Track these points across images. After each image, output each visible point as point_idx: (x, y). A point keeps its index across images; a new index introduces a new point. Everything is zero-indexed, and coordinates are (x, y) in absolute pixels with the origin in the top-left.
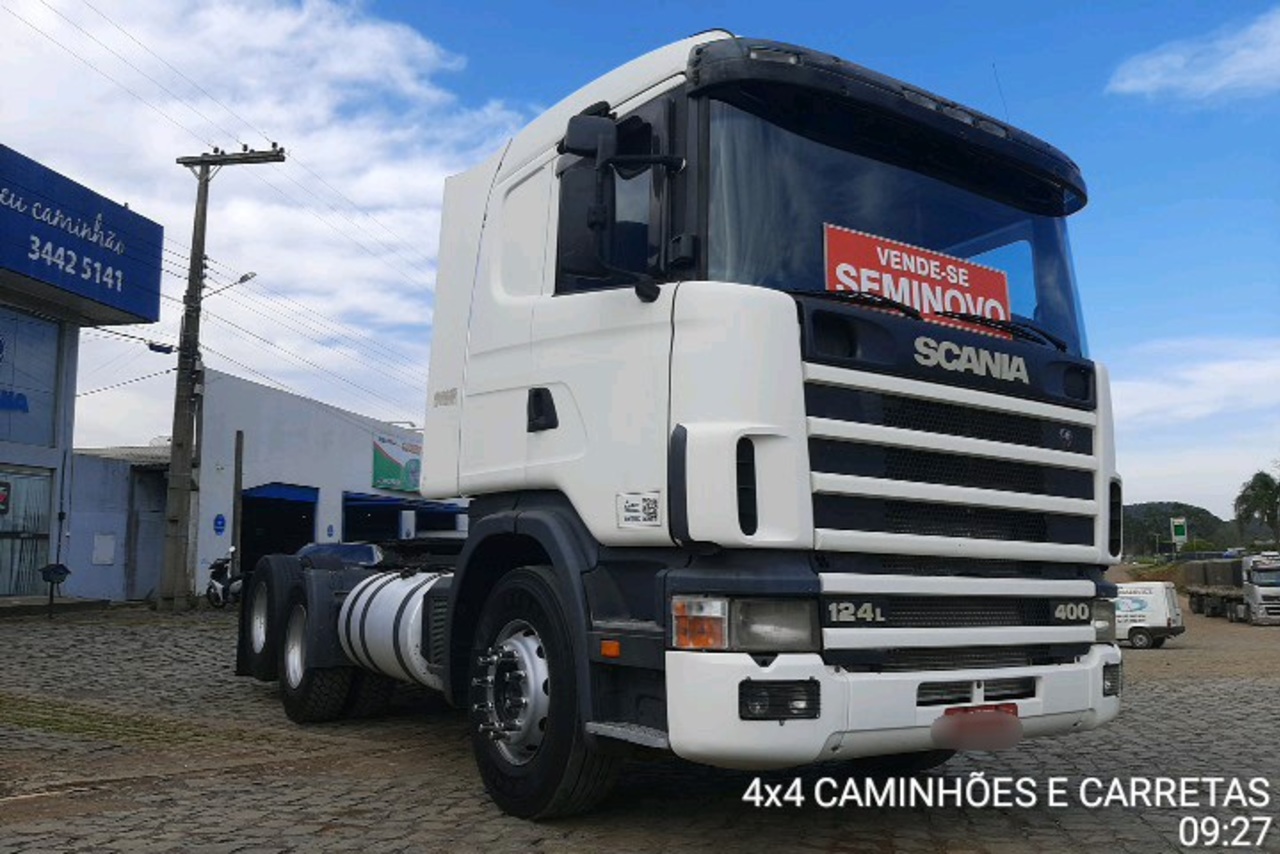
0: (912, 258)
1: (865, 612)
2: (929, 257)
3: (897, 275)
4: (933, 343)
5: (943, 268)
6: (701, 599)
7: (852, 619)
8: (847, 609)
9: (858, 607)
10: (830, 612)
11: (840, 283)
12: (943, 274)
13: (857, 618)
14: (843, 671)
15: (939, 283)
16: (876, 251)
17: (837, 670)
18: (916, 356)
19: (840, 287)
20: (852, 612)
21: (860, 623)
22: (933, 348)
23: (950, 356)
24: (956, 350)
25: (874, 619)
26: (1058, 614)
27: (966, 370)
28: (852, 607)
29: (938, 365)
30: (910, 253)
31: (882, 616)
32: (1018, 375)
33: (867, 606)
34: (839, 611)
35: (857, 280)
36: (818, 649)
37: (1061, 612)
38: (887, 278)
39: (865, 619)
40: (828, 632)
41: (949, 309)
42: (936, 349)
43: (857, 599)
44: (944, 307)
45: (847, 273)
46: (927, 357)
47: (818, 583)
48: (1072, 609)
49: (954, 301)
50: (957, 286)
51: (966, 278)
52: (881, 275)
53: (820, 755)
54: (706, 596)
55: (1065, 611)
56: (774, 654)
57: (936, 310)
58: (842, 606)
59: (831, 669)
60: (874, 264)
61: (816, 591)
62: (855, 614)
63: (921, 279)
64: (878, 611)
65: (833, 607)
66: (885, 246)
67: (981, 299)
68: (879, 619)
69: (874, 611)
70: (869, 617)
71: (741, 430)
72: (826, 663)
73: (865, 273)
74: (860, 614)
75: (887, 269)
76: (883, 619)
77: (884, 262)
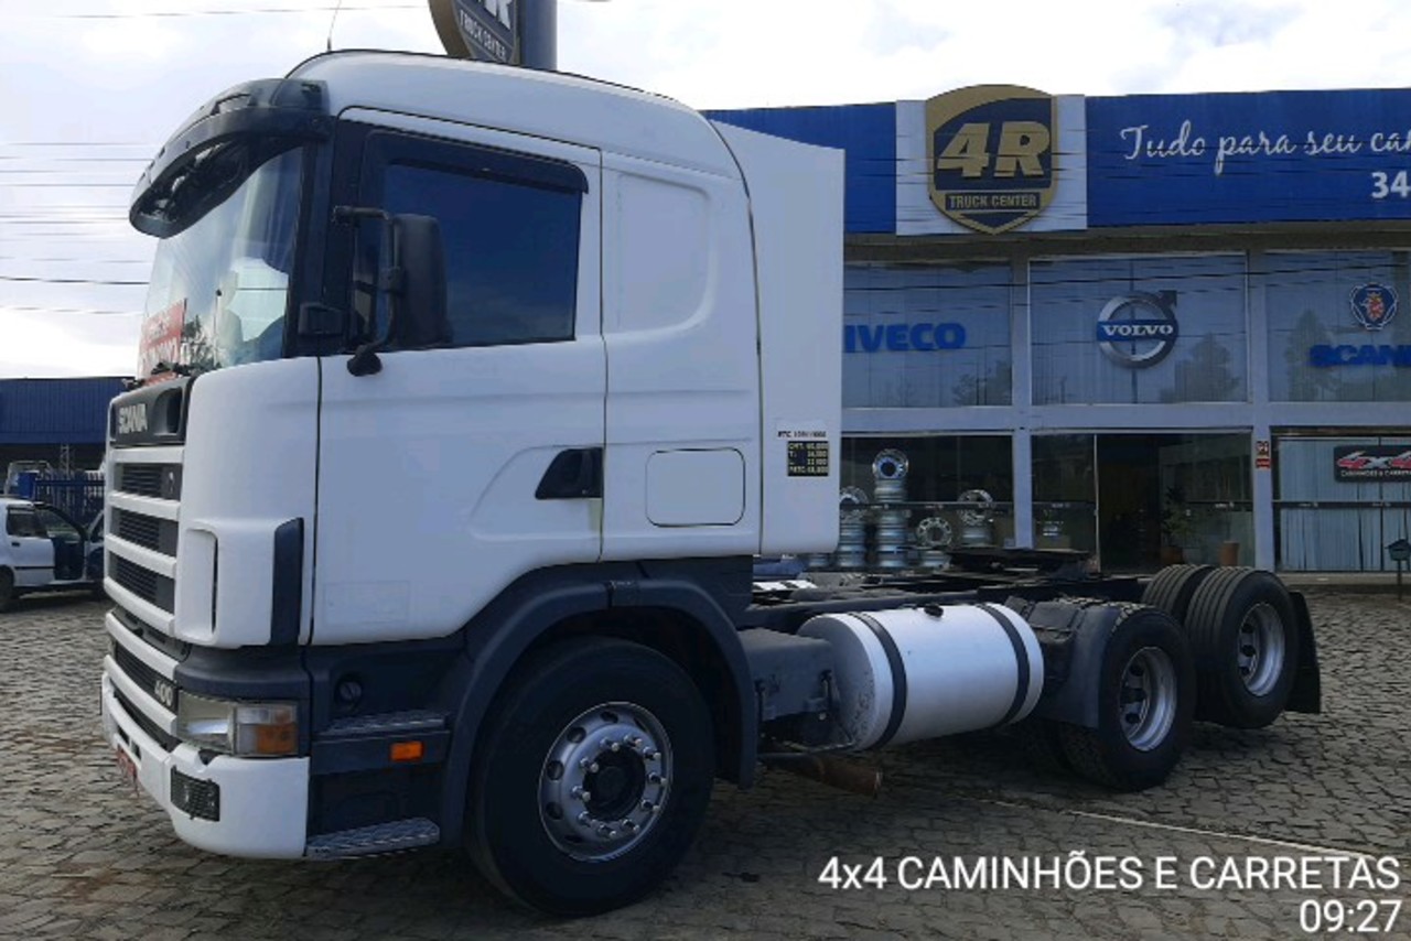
32: (143, 423)
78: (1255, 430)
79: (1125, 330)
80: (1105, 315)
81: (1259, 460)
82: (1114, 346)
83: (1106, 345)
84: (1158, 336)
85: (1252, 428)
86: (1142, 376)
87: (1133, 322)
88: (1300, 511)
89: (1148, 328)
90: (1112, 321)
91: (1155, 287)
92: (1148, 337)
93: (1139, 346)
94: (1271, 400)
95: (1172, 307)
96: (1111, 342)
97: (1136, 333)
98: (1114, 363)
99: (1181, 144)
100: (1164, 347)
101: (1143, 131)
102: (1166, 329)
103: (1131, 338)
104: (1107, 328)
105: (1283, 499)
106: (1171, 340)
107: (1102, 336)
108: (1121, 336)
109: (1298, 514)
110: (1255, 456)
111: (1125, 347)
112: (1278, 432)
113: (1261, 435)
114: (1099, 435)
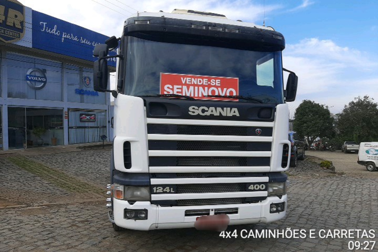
0: (196, 79)
2: (203, 78)
3: (188, 86)
4: (196, 108)
5: (209, 81)
6: (118, 185)
7: (162, 192)
8: (160, 189)
9: (164, 188)
10: (154, 190)
11: (166, 91)
12: (209, 83)
13: (163, 191)
14: (159, 206)
15: (206, 86)
16: (181, 79)
17: (157, 206)
18: (189, 112)
19: (165, 93)
20: (162, 190)
21: (165, 193)
22: (196, 109)
23: (203, 111)
24: (206, 109)
25: (170, 191)
26: (250, 188)
27: (211, 115)
28: (162, 188)
29: (199, 114)
30: (194, 78)
31: (173, 191)
32: (234, 114)
33: (168, 188)
34: (157, 190)
35: (173, 89)
36: (150, 200)
38: (185, 88)
39: (167, 191)
40: (152, 195)
41: (210, 94)
42: (198, 110)
43: (164, 186)
44: (208, 94)
45: (168, 88)
46: (193, 112)
47: (150, 181)
48: (257, 186)
49: (213, 91)
50: (215, 86)
51: (219, 82)
52: (182, 87)
53: (149, 229)
55: (254, 187)
56: (135, 201)
57: (205, 95)
58: (158, 188)
59: (155, 206)
60: (180, 83)
61: (150, 184)
62: (163, 190)
63: (198, 86)
64: (172, 189)
65: (155, 188)
66: (184, 77)
67: (225, 89)
68: (172, 191)
69: (170, 189)
70: (168, 191)
71: (124, 140)
72: (152, 204)
73: (176, 87)
74: (165, 190)
75: (186, 84)
76: (173, 192)
77: (184, 82)
78: (64, 109)
79: (34, 78)
80: (28, 73)
81: (65, 116)
82: (31, 82)
83: (28, 82)
84: (42, 81)
85: (63, 108)
86: (38, 92)
87: (35, 76)
88: (73, 129)
89: (39, 78)
90: (30, 76)
91: (41, 67)
92: (39, 81)
93: (37, 83)
94: (68, 101)
95: (45, 74)
96: (30, 81)
97: (36, 79)
98: (30, 87)
99: (54, 31)
100: (43, 84)
101: (46, 24)
102: (44, 80)
103: (35, 81)
104: (29, 77)
105: (70, 126)
106: (45, 83)
107: (27, 79)
108: (33, 80)
109: (73, 130)
110: (64, 115)
111: (34, 83)
112: (69, 109)
113: (66, 110)
114: (26, 108)
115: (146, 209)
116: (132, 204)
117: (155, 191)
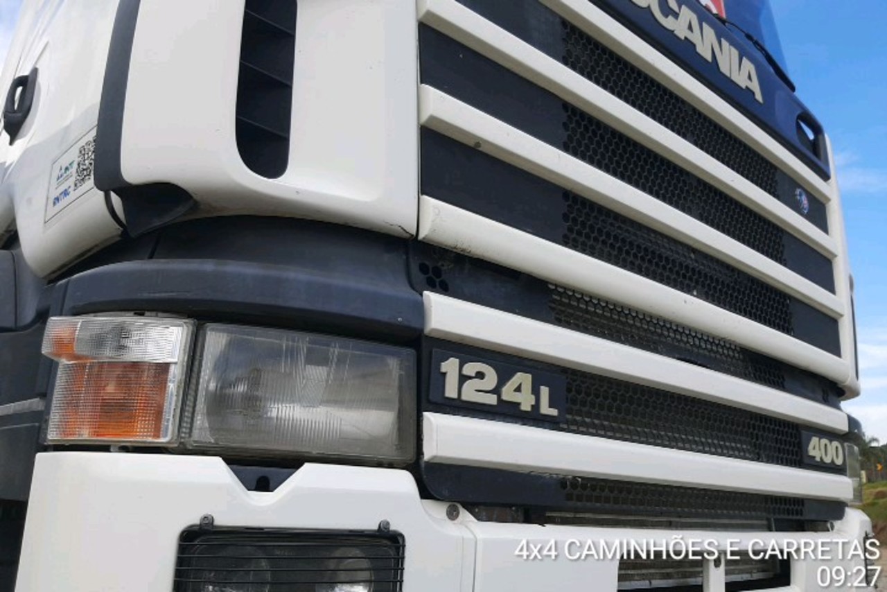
1: (518, 389)
6: (128, 319)
7: (492, 400)
8: (480, 375)
9: (503, 379)
14: (465, 515)
17: (453, 514)
21: (506, 412)
25: (536, 407)
26: (811, 452)
34: (463, 379)
36: (410, 456)
37: (816, 448)
40: (431, 419)
47: (420, 310)
48: (826, 445)
54: (140, 313)
55: (819, 448)
56: (292, 462)
58: (471, 368)
59: (437, 510)
61: (414, 324)
62: (496, 391)
64: (545, 391)
65: (450, 366)
68: (545, 409)
69: (536, 392)
70: (526, 402)
72: (425, 493)
74: (508, 394)
76: (554, 412)
115: (393, 527)
116: (264, 485)
117: (451, 391)
